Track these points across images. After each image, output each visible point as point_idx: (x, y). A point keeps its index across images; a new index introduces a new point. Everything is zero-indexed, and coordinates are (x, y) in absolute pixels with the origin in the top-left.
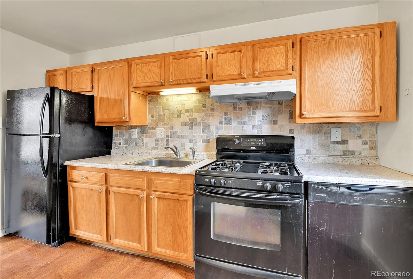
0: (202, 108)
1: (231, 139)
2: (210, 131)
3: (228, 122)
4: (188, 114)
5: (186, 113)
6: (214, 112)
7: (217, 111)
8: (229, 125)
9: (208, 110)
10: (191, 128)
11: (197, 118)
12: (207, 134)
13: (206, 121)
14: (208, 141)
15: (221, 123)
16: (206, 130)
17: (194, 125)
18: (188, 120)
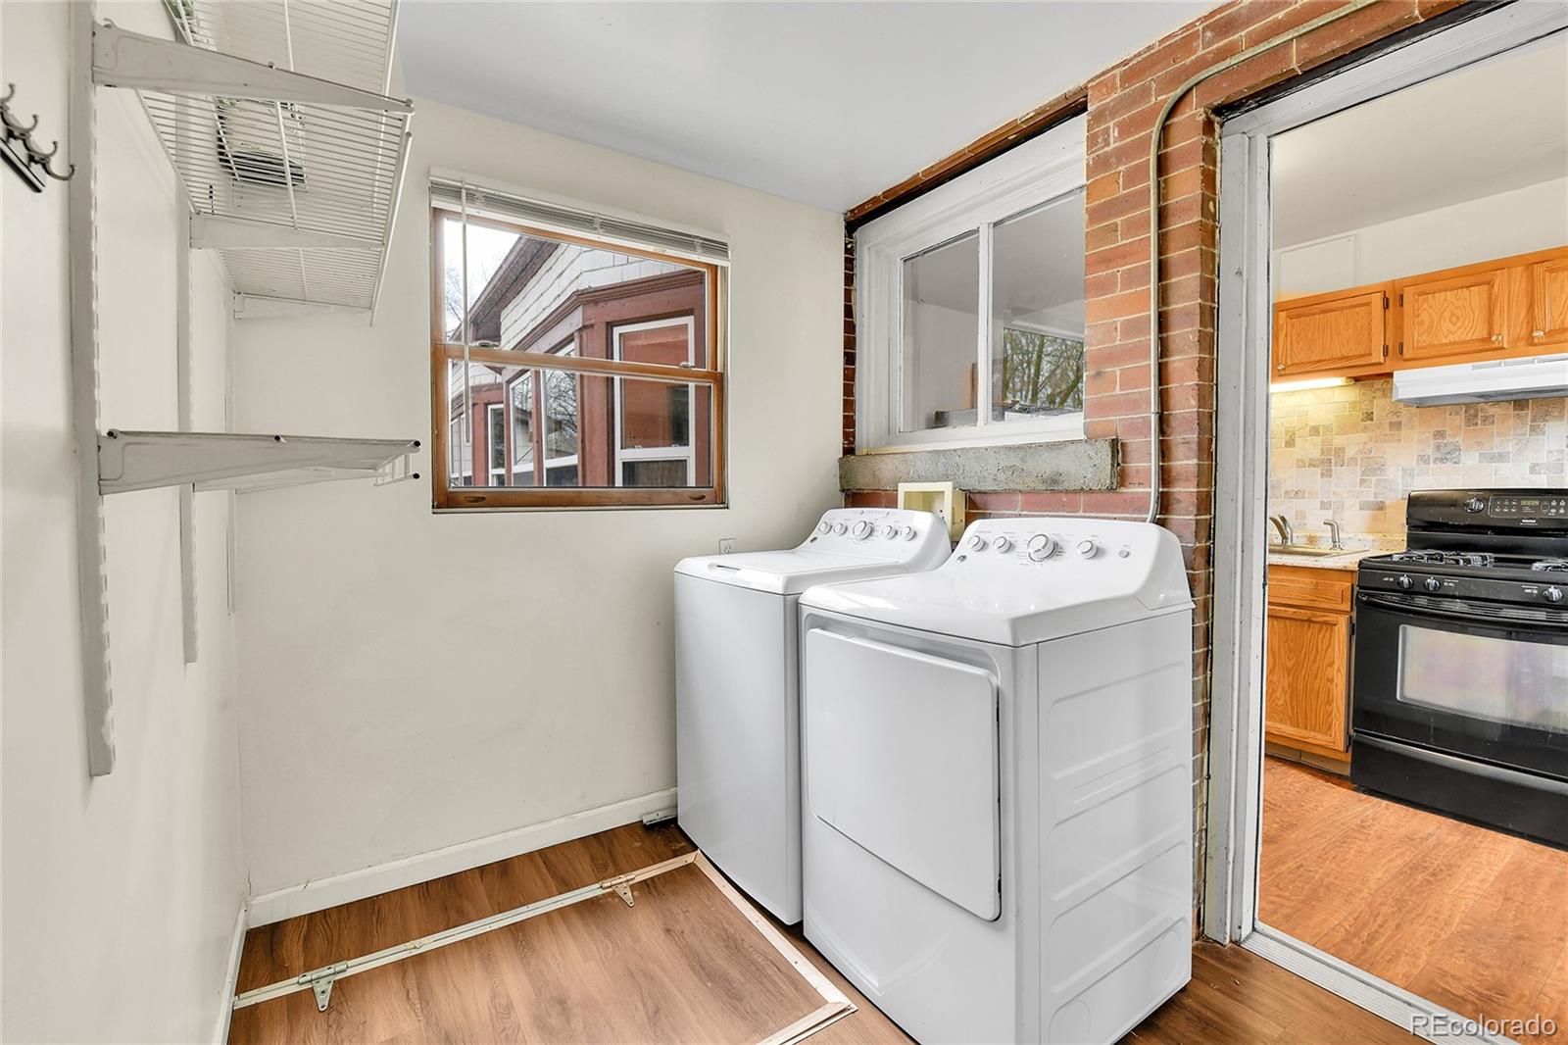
0: (1363, 420)
1: (1456, 501)
2: (1385, 480)
3: (1447, 455)
4: (1318, 439)
5: (1310, 435)
6: (1399, 430)
7: (1412, 428)
8: (1449, 464)
9: (1379, 426)
10: (1326, 474)
11: (1344, 449)
12: (1376, 487)
13: (1372, 455)
14: (1380, 507)
15: (1424, 459)
16: (1374, 478)
17: (1335, 466)
18: (1317, 454)
